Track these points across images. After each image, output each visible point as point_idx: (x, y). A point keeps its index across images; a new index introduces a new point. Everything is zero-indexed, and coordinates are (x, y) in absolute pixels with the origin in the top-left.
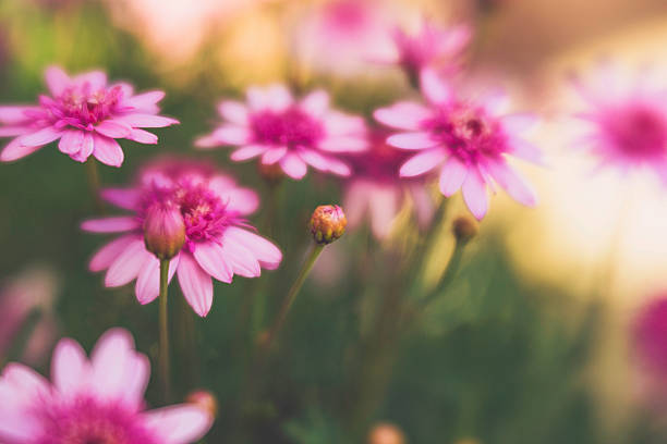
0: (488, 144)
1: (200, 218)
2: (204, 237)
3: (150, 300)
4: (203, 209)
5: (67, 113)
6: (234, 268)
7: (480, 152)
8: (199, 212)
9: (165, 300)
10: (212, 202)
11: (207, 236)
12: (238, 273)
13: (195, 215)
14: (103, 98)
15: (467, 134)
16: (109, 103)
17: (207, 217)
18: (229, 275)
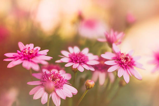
0: (129, 64)
1: (57, 82)
2: (58, 87)
3: (45, 103)
4: (58, 80)
5: (24, 56)
6: (66, 95)
7: (127, 65)
8: (57, 80)
9: (49, 103)
10: (60, 78)
11: (59, 87)
12: (67, 96)
13: (56, 81)
14: (33, 51)
15: (124, 61)
16: (35, 53)
17: (59, 82)
18: (65, 97)
